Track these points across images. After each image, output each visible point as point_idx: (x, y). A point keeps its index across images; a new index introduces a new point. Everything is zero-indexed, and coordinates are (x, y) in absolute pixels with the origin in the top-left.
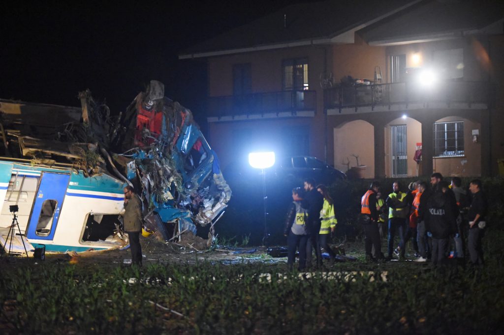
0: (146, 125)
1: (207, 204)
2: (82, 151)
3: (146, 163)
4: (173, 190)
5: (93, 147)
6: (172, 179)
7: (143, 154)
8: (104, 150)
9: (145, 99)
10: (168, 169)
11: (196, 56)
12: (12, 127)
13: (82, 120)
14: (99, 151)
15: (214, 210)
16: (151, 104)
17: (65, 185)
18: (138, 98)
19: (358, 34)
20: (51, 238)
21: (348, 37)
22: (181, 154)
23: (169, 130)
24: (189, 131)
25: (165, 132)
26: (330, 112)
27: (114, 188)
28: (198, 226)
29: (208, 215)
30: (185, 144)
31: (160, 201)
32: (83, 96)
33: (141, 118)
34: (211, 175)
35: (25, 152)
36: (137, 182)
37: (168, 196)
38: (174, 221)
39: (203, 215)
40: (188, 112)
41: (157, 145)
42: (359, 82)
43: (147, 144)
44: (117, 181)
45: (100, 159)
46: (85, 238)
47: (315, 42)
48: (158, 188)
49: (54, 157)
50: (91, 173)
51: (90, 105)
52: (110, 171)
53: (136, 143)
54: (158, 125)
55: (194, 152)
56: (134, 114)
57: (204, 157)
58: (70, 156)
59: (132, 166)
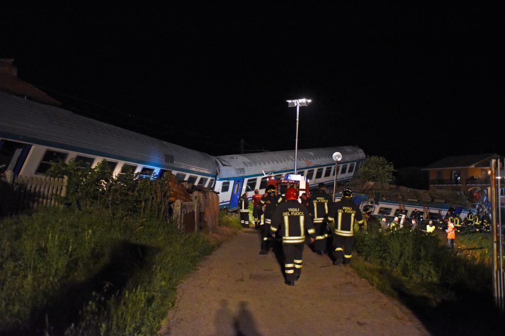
0: (476, 196)
8: (470, 203)
11: (426, 169)
16: (477, 191)
19: (475, 165)
22: (484, 203)
24: (485, 197)
25: (481, 198)
26: (468, 185)
30: (484, 200)
42: (475, 177)
43: (478, 201)
47: (464, 167)
49: (459, 204)
56: (472, 193)
59: (477, 206)
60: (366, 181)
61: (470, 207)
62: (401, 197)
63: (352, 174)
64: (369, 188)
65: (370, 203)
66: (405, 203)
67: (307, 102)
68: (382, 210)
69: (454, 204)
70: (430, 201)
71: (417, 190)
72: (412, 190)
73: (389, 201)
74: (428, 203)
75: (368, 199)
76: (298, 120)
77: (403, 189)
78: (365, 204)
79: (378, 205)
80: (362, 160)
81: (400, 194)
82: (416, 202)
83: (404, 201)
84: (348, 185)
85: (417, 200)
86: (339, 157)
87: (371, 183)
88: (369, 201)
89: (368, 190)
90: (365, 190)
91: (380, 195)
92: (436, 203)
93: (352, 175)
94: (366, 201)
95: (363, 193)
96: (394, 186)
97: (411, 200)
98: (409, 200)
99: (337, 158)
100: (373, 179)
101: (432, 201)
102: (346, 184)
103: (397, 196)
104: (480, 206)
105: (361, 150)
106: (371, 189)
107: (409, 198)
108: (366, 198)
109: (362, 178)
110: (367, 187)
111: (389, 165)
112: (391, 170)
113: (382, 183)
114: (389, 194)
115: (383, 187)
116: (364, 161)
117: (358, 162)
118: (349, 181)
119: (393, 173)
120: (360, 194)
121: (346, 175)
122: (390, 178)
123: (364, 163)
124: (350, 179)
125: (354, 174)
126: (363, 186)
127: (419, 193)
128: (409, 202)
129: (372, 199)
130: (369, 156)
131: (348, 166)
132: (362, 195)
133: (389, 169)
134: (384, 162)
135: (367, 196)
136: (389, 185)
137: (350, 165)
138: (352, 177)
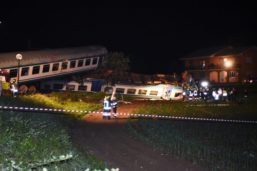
0: (184, 78)
2: (175, 83)
3: (185, 85)
4: (189, 89)
5: (176, 82)
6: (189, 87)
7: (184, 83)
9: (184, 74)
10: (188, 85)
11: (183, 59)
12: (163, 79)
13: (174, 77)
14: (177, 83)
17: (172, 88)
18: (183, 73)
19: (214, 55)
20: (169, 96)
21: (212, 56)
22: (190, 83)
23: (188, 79)
24: (191, 79)
26: (209, 70)
27: (180, 89)
30: (190, 81)
32: (174, 74)
33: (183, 77)
34: (195, 86)
35: (166, 83)
36: (183, 87)
40: (191, 76)
41: (186, 81)
42: (215, 64)
43: (185, 81)
44: (180, 87)
45: (178, 84)
46: (175, 96)
47: (206, 57)
48: (187, 88)
49: (170, 84)
50: (176, 86)
51: (175, 75)
52: (179, 86)
53: (183, 81)
54: (186, 78)
56: (182, 76)
57: (193, 83)
58: (173, 84)
59: (183, 85)
60: (107, 70)
62: (130, 81)
63: (96, 65)
64: (109, 75)
68: (118, 90)
70: (150, 82)
72: (140, 75)
73: (122, 84)
77: (133, 75)
78: (105, 86)
79: (115, 87)
80: (104, 55)
81: (130, 79)
85: (141, 83)
87: (111, 71)
88: (108, 84)
89: (108, 77)
90: (105, 76)
91: (116, 80)
92: (155, 84)
93: (97, 66)
94: (106, 84)
95: (104, 79)
96: (127, 73)
97: (137, 82)
98: (136, 82)
99: (19, 57)
100: (113, 69)
101: (152, 82)
102: (92, 72)
103: (128, 79)
105: (105, 48)
106: (110, 75)
107: (137, 81)
108: (106, 82)
109: (104, 68)
110: (107, 74)
111: (126, 58)
112: (127, 62)
113: (119, 71)
114: (123, 79)
115: (119, 74)
116: (107, 56)
117: (101, 57)
118: (95, 70)
119: (129, 63)
120: (101, 80)
121: (91, 66)
122: (127, 67)
123: (107, 57)
124: (96, 69)
125: (98, 66)
126: (105, 73)
127: (145, 77)
128: (136, 83)
129: (110, 83)
130: (111, 52)
131: (92, 59)
132: (102, 80)
133: (126, 61)
134: (123, 56)
135: (107, 81)
136: (124, 73)
137: (94, 59)
138: (97, 68)
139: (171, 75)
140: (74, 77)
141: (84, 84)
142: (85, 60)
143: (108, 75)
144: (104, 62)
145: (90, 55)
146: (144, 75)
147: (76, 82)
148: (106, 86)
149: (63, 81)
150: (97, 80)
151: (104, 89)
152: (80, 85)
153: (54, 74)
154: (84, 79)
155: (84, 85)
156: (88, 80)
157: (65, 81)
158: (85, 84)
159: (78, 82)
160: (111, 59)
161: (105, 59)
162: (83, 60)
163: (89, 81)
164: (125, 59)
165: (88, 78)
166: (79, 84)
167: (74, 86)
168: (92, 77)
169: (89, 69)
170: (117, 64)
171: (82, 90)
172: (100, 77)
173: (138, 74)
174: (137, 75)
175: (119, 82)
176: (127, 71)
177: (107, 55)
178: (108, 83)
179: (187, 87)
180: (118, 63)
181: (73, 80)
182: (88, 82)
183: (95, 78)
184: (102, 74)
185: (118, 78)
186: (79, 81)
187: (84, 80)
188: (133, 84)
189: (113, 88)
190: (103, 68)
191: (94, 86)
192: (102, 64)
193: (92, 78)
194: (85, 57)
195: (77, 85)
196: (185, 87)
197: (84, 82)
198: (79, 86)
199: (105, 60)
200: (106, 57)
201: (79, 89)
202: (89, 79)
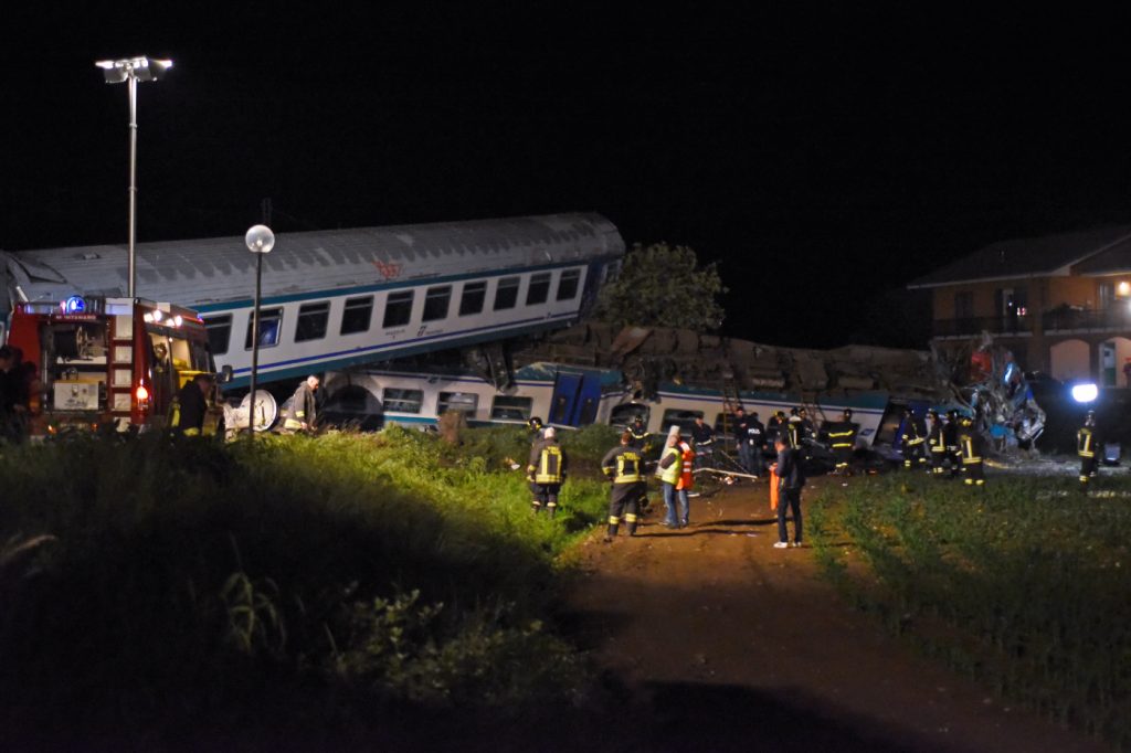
0: (979, 364)
1: (1026, 424)
2: (938, 386)
4: (1004, 414)
5: (945, 382)
6: (1004, 406)
7: (982, 387)
8: (953, 386)
9: (978, 344)
10: (1000, 398)
11: (923, 286)
12: (879, 367)
13: (931, 360)
14: (949, 385)
15: (1033, 428)
16: (982, 347)
19: (1072, 267)
21: (1065, 271)
22: (1006, 386)
23: (997, 368)
24: (1010, 368)
25: (994, 370)
28: (1019, 439)
29: (1028, 432)
30: (1007, 377)
31: (995, 422)
32: (932, 343)
33: (975, 359)
34: (1026, 400)
36: (978, 407)
37: (1001, 418)
38: (1002, 437)
39: (1024, 433)
40: (1010, 354)
41: (989, 380)
42: (1073, 307)
43: (982, 378)
47: (1036, 275)
48: (994, 413)
49: (917, 390)
50: (945, 402)
52: (958, 400)
53: (974, 378)
54: (988, 363)
55: (1013, 383)
56: (969, 356)
57: (1019, 386)
58: (930, 389)
59: (975, 396)
60: (623, 325)
61: (952, 400)
62: (730, 376)
63: (573, 305)
64: (630, 348)
65: (632, 396)
66: (743, 393)
67: (153, 69)
68: (672, 417)
69: (900, 390)
70: (822, 383)
71: (786, 351)
72: (772, 349)
73: (691, 389)
74: (818, 390)
75: (626, 382)
76: (133, 124)
77: (742, 347)
78: (615, 401)
79: (659, 402)
80: (609, 258)
81: (727, 366)
82: (781, 390)
83: (740, 385)
84: (560, 342)
85: (780, 384)
86: (266, 240)
87: (639, 333)
88: (629, 391)
89: (629, 354)
90: (615, 354)
91: (663, 371)
92: (846, 389)
93: (576, 308)
94: (617, 389)
95: (609, 365)
96: (715, 341)
97: (763, 382)
98: (756, 382)
99: (260, 243)
100: (650, 319)
101: (832, 384)
102: (557, 336)
103: (718, 369)
104: (985, 394)
105: (609, 227)
106: (636, 351)
107: (758, 377)
108: (620, 380)
109: (609, 317)
110: (625, 345)
111: (704, 273)
112: (710, 290)
113: (674, 332)
114: (694, 367)
115: (677, 343)
116: (619, 262)
117: (595, 264)
118: (567, 328)
119: (719, 298)
120: (596, 369)
121: (552, 307)
122: (709, 314)
123: (619, 268)
124: (570, 320)
125: (582, 306)
126: (612, 341)
127: (794, 360)
128: (757, 388)
129: (638, 384)
130: (637, 244)
131: (556, 277)
132: (602, 371)
133: (704, 286)
134: (690, 263)
135: (623, 375)
136: (699, 336)
137: (564, 274)
138: (576, 316)
139: (913, 351)
140: (474, 356)
141: (517, 391)
142: (525, 280)
143: (626, 350)
144: (607, 292)
145: (548, 255)
146: (793, 350)
147: (487, 382)
148: (620, 398)
149: (425, 378)
150: (579, 371)
151: (609, 413)
152: (500, 393)
153: (389, 340)
154: (519, 367)
155: (519, 394)
156: (538, 372)
157: (436, 376)
158: (521, 391)
159: (494, 380)
160: (641, 275)
161: (612, 277)
162: (517, 280)
163: (543, 377)
164: (700, 277)
165: (537, 360)
166: (499, 387)
167: (476, 397)
168: (556, 356)
169: (542, 322)
170: (667, 298)
171: (510, 417)
172: (594, 360)
173: (764, 346)
174: (759, 351)
175: (678, 382)
176: (710, 331)
177: (617, 257)
178: (629, 387)
179: (994, 405)
180: (674, 296)
181: (471, 370)
182: (536, 379)
183: (568, 361)
184: (599, 345)
185: (674, 365)
186: (498, 374)
187: (517, 371)
188: (745, 388)
189: (649, 408)
190: (601, 315)
191: (562, 400)
192: (599, 296)
193: (556, 360)
194: (528, 263)
195: (486, 394)
196: (987, 407)
197: (517, 381)
198: (498, 400)
199: (614, 281)
200: (616, 265)
201: (496, 413)
202: (542, 369)
